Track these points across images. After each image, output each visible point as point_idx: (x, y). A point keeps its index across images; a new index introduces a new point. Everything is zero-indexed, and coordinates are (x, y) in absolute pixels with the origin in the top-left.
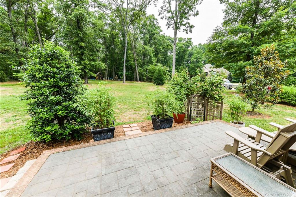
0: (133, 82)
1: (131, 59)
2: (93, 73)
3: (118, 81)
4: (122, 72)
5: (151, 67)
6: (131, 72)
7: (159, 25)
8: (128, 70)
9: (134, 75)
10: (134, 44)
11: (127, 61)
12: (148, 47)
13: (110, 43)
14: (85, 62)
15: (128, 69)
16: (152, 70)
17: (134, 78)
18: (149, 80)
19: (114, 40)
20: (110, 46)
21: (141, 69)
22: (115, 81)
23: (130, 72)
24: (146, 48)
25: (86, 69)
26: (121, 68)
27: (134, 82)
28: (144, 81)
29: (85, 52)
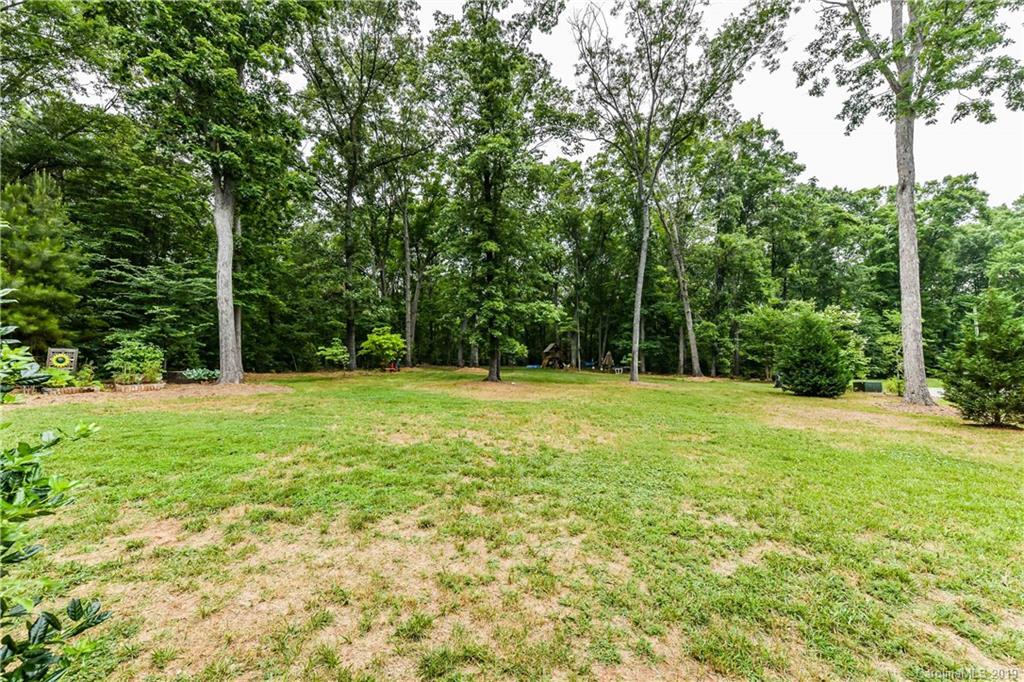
0: (671, 377)
1: (664, 294)
2: (518, 344)
3: (613, 372)
4: (630, 338)
5: (757, 314)
6: (666, 340)
7: (788, 148)
8: (653, 331)
9: (678, 351)
10: (676, 234)
11: (647, 301)
12: (738, 239)
13: (592, 249)
14: (494, 305)
15: (655, 328)
16: (761, 325)
17: (679, 360)
18: (750, 369)
19: (605, 238)
20: (592, 256)
21: (707, 323)
22: (603, 372)
23: (661, 341)
24: (731, 243)
25: (496, 328)
26: (626, 326)
27: (678, 379)
28: (725, 375)
29: (498, 271)
